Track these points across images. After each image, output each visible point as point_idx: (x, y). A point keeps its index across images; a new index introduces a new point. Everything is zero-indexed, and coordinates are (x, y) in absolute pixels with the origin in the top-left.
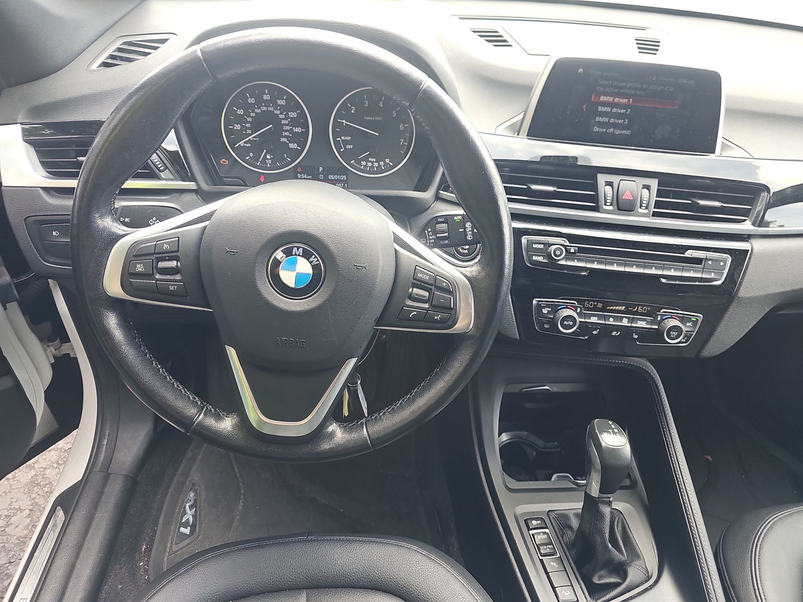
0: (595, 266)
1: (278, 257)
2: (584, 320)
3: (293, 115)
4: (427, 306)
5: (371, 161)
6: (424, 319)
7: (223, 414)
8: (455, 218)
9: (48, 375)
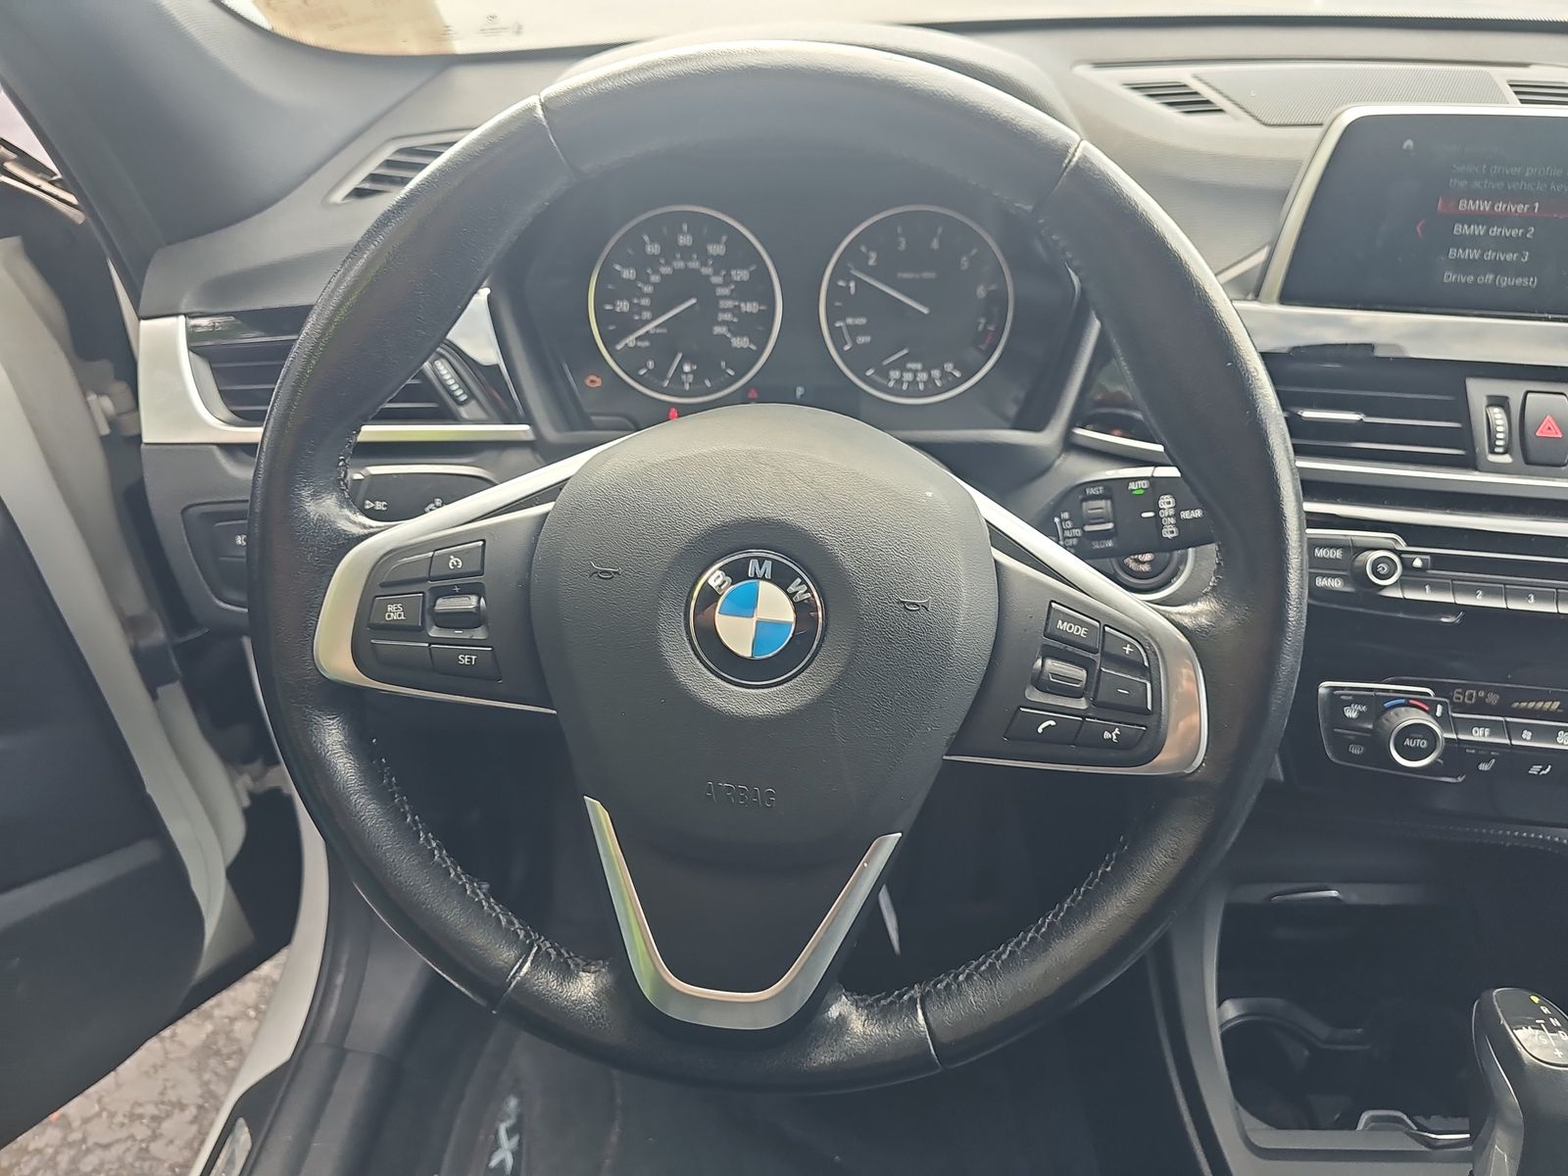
0: (1479, 601)
1: (713, 583)
2: (1454, 736)
3: (741, 275)
4: (1082, 704)
5: (910, 370)
6: (1074, 739)
7: (577, 965)
8: (1132, 486)
9: (236, 831)
